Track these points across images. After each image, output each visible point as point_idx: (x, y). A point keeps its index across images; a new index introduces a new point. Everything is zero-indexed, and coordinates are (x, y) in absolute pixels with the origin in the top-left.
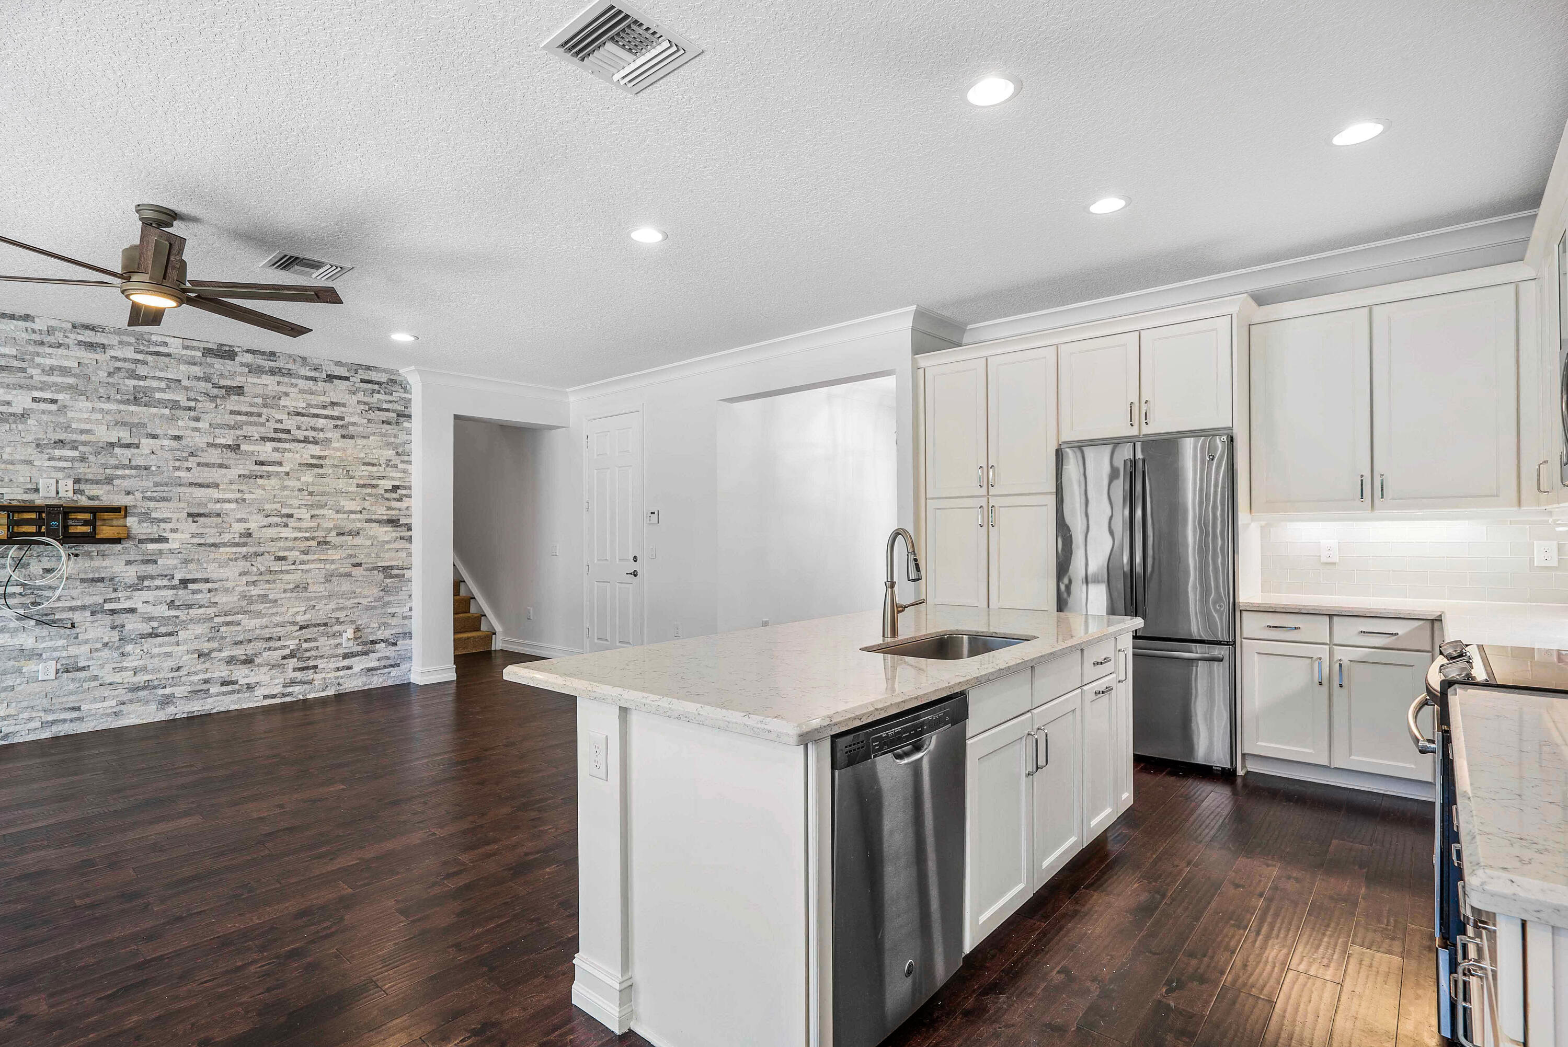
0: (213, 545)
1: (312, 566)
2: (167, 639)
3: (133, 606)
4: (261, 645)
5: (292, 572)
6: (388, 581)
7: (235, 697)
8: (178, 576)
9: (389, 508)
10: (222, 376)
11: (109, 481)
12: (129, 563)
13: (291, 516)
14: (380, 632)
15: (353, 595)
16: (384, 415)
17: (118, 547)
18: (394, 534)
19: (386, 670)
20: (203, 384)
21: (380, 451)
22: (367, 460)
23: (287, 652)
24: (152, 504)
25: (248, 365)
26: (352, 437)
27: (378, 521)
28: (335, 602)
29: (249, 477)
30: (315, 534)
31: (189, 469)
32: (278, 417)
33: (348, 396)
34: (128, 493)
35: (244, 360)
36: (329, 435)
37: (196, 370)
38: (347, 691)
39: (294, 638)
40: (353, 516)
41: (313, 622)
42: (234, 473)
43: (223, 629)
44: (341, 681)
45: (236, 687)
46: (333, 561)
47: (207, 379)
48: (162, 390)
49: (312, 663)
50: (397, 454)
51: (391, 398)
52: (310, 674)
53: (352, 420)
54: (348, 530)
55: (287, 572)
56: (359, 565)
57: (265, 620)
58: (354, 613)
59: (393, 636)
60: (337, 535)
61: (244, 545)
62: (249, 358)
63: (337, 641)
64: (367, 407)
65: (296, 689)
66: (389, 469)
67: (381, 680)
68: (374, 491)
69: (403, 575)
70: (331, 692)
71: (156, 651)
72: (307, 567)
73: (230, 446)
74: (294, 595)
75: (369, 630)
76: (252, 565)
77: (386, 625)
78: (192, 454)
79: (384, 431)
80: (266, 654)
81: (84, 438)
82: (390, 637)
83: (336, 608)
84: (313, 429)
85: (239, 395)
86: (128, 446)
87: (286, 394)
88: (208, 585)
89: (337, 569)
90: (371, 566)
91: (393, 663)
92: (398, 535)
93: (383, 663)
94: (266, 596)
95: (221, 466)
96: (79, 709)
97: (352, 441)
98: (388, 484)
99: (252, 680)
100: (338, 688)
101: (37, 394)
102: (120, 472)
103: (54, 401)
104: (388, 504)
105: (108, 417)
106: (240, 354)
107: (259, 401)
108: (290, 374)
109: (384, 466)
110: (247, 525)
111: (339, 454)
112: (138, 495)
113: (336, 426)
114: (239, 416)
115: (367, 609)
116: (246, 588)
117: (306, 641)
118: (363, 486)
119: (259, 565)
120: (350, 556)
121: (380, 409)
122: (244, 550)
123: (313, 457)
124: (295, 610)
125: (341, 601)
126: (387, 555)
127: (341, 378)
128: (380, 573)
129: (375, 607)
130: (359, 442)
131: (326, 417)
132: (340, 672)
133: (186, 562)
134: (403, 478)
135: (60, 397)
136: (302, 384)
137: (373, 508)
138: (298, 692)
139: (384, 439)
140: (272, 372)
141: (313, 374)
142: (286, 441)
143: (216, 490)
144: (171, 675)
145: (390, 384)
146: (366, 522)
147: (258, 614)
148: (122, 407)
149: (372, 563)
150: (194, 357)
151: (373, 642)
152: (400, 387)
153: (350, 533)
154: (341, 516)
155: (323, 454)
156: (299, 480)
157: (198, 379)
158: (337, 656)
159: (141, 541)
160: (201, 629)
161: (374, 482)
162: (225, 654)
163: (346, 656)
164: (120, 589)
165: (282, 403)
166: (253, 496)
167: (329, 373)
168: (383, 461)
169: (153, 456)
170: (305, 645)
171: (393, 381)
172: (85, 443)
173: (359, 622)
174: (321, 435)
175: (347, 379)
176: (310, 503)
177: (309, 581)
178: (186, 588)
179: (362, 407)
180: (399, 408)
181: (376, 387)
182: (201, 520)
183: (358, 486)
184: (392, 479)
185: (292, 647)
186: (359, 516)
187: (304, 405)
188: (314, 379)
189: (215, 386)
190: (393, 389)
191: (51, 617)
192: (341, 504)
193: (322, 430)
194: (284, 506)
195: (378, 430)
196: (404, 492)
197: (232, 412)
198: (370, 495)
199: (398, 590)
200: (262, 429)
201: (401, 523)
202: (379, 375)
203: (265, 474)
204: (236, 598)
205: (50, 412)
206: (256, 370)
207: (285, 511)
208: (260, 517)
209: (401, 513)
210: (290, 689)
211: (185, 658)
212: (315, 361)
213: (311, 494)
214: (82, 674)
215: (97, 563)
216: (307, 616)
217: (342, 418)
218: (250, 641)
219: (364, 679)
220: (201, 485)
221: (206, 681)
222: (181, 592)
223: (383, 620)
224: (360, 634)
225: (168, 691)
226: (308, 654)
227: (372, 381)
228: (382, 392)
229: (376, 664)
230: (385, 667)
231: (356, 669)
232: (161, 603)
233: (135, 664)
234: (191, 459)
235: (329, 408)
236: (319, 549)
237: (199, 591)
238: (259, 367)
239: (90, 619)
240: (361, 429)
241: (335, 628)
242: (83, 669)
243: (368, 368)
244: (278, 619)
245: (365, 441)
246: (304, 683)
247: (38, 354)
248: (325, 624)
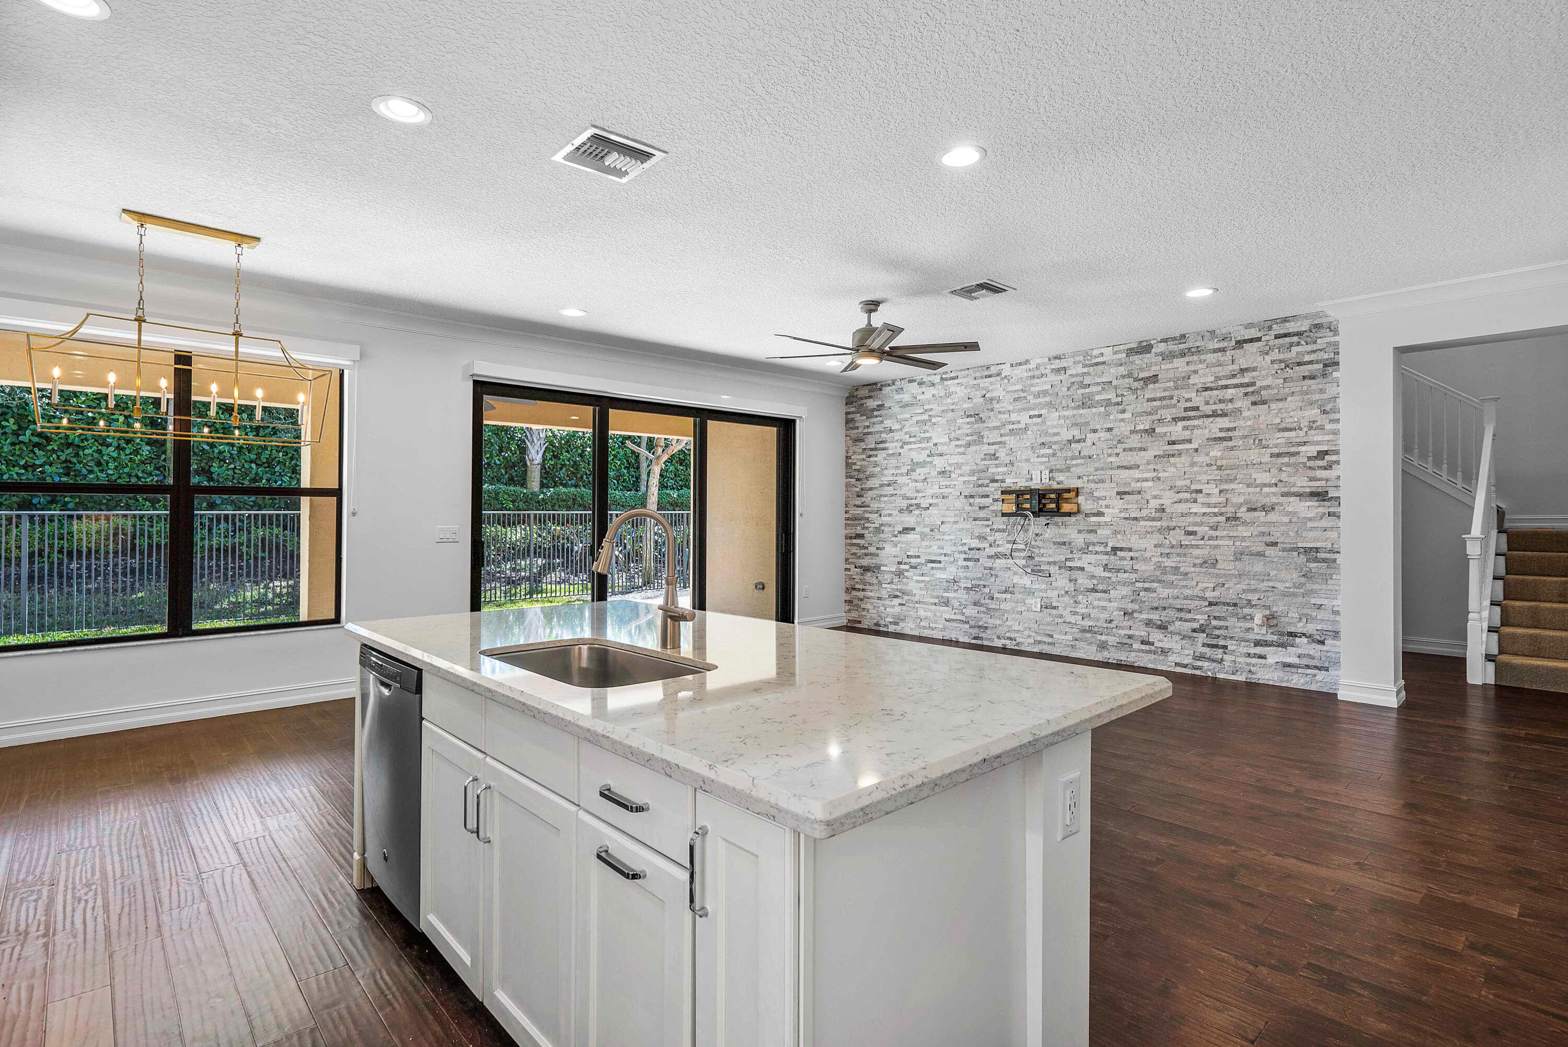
0: (1136, 519)
1: (1220, 543)
2: (1103, 595)
3: (1082, 566)
4: (1173, 614)
5: (1201, 547)
6: (1313, 565)
7: (1152, 656)
8: (1110, 545)
9: (1312, 479)
10: (1142, 370)
11: (1068, 469)
12: (1080, 532)
13: (1200, 491)
14: (1301, 624)
15: (1266, 578)
16: (1305, 370)
17: (1073, 519)
18: (1321, 510)
19: (1309, 671)
20: (1127, 380)
21: (1300, 413)
22: (1283, 425)
23: (1196, 625)
24: (1093, 485)
25: (1162, 354)
26: (1264, 402)
27: (1299, 495)
28: (1246, 582)
29: (1163, 457)
30: (1223, 510)
31: (1117, 455)
32: (1187, 396)
33: (1260, 359)
34: (1079, 478)
35: (1159, 350)
36: (1238, 404)
37: (1122, 370)
38: (1261, 682)
39: (1202, 613)
40: (1266, 490)
41: (1222, 600)
42: (1149, 454)
43: (1142, 594)
44: (1253, 669)
45: (1153, 648)
46: (1244, 539)
47: (1130, 375)
48: (1099, 393)
49: (1221, 643)
50: (1325, 412)
51: (1314, 347)
52: (1219, 654)
53: (1264, 383)
54: (1260, 505)
55: (1197, 547)
56: (1275, 544)
57: (1176, 591)
58: (1268, 597)
59: (1318, 633)
60: (1248, 511)
61: (1160, 519)
62: (1162, 347)
63: (1249, 625)
64: (1283, 365)
65: (1206, 664)
66: (1313, 432)
67: (1302, 681)
68: (1293, 459)
69: (1335, 560)
70: (1241, 678)
71: (1096, 603)
72: (1216, 543)
73: (1147, 430)
74: (1204, 570)
75: (1287, 620)
76: (1165, 538)
77: (1309, 619)
78: (1120, 442)
79: (1305, 388)
80: (1178, 623)
81: (1055, 439)
82: (1316, 632)
83: (1248, 590)
84: (1221, 401)
85: (1154, 383)
86: (1079, 441)
87: (1196, 372)
88: (1131, 554)
89: (1248, 547)
90: (1288, 546)
91: (1318, 665)
92: (1326, 511)
93: (1305, 661)
94: (1177, 568)
95: (1141, 449)
96: (1052, 636)
97: (1266, 406)
98: (1312, 450)
99: (1166, 645)
100: (1250, 676)
101: (1032, 413)
102: (1074, 462)
103: (1040, 416)
104: (1311, 473)
105: (1068, 421)
106: (1155, 346)
107: (1171, 384)
108: (1199, 351)
109: (1305, 429)
110: (1161, 502)
111: (1249, 423)
112: (1085, 478)
113: (1246, 394)
114: (1154, 403)
115: (1285, 595)
116: (1160, 559)
117: (1215, 618)
118: (1279, 455)
119: (1171, 539)
120: (1263, 534)
121: (1299, 364)
122: (1159, 523)
123: (1221, 430)
124: (1205, 585)
125: (1253, 582)
126: (1311, 535)
127: (1251, 341)
128: (1301, 555)
129: (1295, 595)
130: (1273, 406)
131: (1236, 386)
132: (1250, 659)
133: (1116, 532)
134: (1332, 441)
135: (1043, 412)
136: (1211, 358)
137: (1292, 480)
138: (1208, 669)
139: (1306, 397)
140: (1183, 354)
141: (1221, 345)
142: (1195, 418)
143: (1137, 471)
144: (1105, 625)
145: (1314, 331)
146: (1282, 496)
147: (1171, 584)
148: (1075, 412)
149: (1290, 543)
150: (1120, 359)
151: (1292, 635)
152: (1328, 330)
153: (1263, 508)
154: (1251, 490)
155: (1232, 425)
156: (1208, 455)
157: (1123, 377)
158: (1247, 641)
159: (1087, 515)
160: (1125, 591)
161: (1293, 450)
162: (1144, 616)
163: (1257, 643)
164: (1075, 551)
165: (1191, 381)
166: (1166, 474)
167: (1239, 338)
168: (1304, 424)
169: (1094, 447)
170: (1214, 623)
171: (1318, 326)
172: (1055, 443)
173: (1275, 609)
174: (1230, 406)
175: (1259, 339)
176: (1219, 478)
177: (1218, 557)
178: (1115, 554)
179: (1276, 366)
180: (1326, 356)
181: (1295, 339)
182: (1127, 497)
183: (1272, 455)
184: (1318, 443)
185: (1201, 622)
186: (1274, 489)
187: (1212, 379)
188: (1223, 350)
189: (1136, 380)
190: (1317, 335)
191: (1038, 568)
192: (1253, 477)
193: (1231, 400)
194: (1193, 482)
195: (1298, 389)
196: (1334, 458)
197: (1149, 400)
198: (1288, 465)
199: (1326, 578)
200: (1174, 410)
201: (1330, 496)
202: (1299, 323)
203: (1176, 452)
204: (1152, 568)
205: (1038, 424)
206: (1168, 356)
207: (1194, 487)
208: (1171, 494)
209: (1329, 484)
210: (1199, 663)
211: (1115, 613)
212: (1224, 331)
213: (1220, 468)
214: (1054, 612)
215: (1063, 530)
216: (1216, 594)
217: (1253, 384)
218: (1165, 608)
219: (1281, 674)
220: (1126, 468)
221: (1130, 637)
222: (1112, 557)
223: (1305, 611)
224: (1275, 622)
225: (1103, 638)
226: (1217, 632)
227: (1290, 333)
228: (1303, 343)
229: (1295, 660)
230: (1308, 667)
231: (1271, 660)
232: (1099, 565)
233: (1084, 611)
234: (1119, 446)
235: (1238, 376)
236: (1228, 525)
237: (1123, 559)
238: (1171, 352)
239: (1058, 572)
240: (1275, 391)
241: (1247, 611)
242: (1054, 608)
243: (1285, 320)
244: (1188, 592)
245: (1280, 405)
246: (1214, 661)
247: (1032, 385)
248: (1235, 605)
